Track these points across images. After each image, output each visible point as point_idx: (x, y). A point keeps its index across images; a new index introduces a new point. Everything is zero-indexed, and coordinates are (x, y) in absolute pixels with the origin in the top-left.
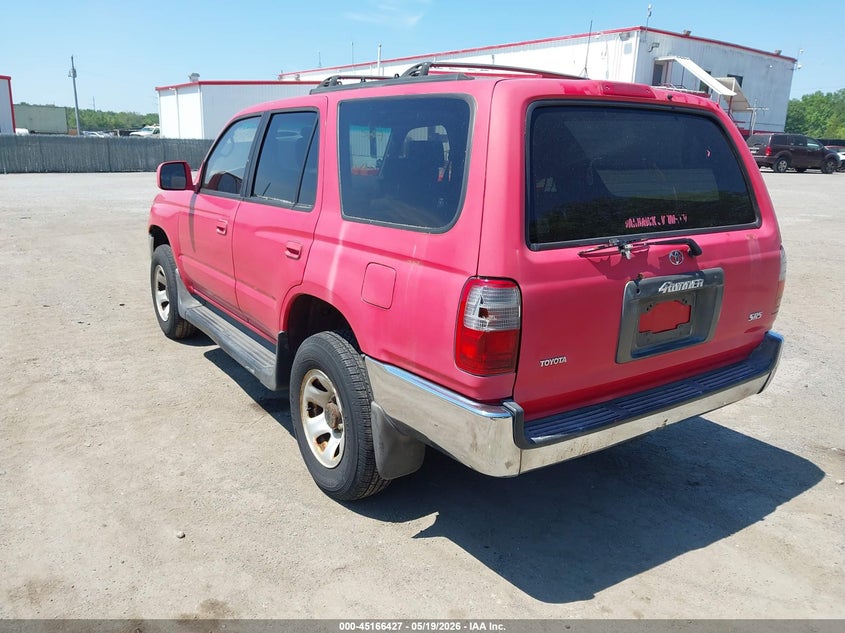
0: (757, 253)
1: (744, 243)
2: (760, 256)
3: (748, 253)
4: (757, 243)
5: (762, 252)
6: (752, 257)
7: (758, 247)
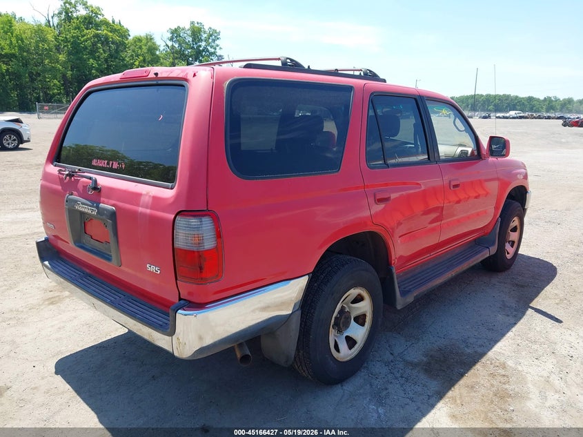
0: (147, 208)
1: (138, 195)
2: (148, 211)
3: (138, 205)
4: (151, 200)
5: (151, 209)
6: (140, 209)
7: (150, 203)
